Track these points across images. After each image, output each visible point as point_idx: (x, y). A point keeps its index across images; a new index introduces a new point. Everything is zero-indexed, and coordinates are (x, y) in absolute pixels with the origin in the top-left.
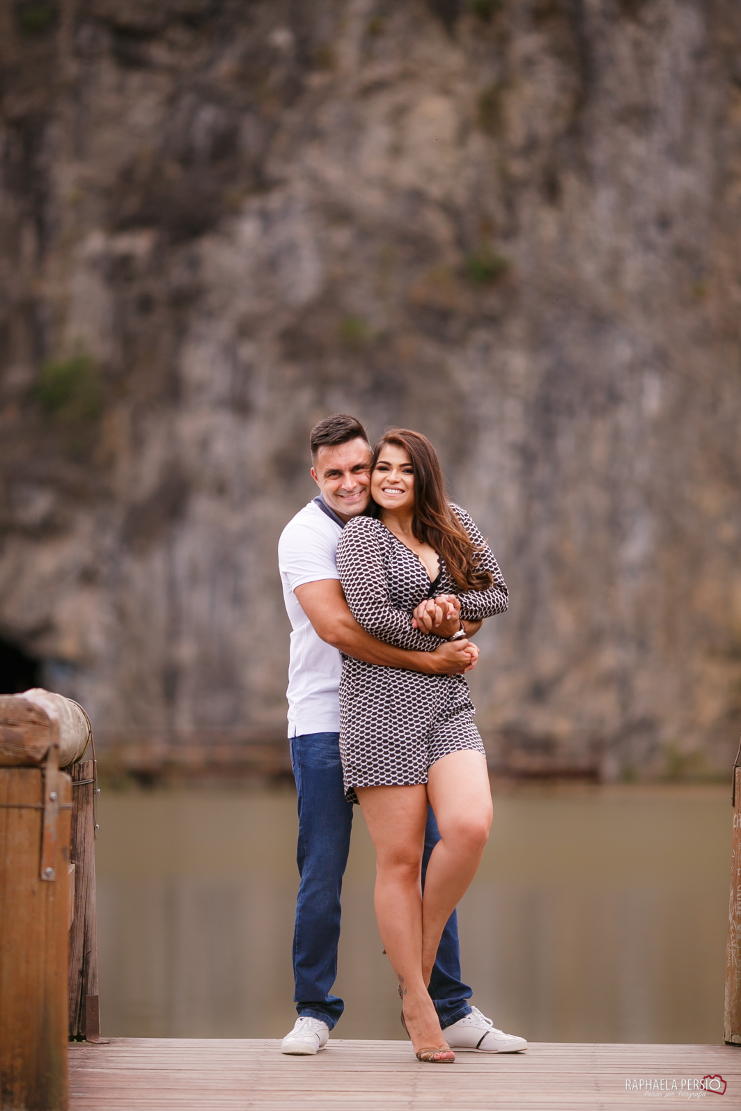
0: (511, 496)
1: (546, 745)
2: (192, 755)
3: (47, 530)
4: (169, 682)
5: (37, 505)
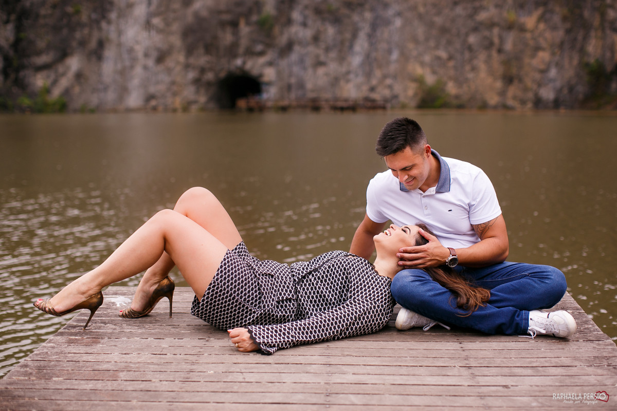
0: (366, 45)
1: (373, 101)
2: (294, 103)
3: (261, 54)
4: (289, 87)
5: (259, 48)
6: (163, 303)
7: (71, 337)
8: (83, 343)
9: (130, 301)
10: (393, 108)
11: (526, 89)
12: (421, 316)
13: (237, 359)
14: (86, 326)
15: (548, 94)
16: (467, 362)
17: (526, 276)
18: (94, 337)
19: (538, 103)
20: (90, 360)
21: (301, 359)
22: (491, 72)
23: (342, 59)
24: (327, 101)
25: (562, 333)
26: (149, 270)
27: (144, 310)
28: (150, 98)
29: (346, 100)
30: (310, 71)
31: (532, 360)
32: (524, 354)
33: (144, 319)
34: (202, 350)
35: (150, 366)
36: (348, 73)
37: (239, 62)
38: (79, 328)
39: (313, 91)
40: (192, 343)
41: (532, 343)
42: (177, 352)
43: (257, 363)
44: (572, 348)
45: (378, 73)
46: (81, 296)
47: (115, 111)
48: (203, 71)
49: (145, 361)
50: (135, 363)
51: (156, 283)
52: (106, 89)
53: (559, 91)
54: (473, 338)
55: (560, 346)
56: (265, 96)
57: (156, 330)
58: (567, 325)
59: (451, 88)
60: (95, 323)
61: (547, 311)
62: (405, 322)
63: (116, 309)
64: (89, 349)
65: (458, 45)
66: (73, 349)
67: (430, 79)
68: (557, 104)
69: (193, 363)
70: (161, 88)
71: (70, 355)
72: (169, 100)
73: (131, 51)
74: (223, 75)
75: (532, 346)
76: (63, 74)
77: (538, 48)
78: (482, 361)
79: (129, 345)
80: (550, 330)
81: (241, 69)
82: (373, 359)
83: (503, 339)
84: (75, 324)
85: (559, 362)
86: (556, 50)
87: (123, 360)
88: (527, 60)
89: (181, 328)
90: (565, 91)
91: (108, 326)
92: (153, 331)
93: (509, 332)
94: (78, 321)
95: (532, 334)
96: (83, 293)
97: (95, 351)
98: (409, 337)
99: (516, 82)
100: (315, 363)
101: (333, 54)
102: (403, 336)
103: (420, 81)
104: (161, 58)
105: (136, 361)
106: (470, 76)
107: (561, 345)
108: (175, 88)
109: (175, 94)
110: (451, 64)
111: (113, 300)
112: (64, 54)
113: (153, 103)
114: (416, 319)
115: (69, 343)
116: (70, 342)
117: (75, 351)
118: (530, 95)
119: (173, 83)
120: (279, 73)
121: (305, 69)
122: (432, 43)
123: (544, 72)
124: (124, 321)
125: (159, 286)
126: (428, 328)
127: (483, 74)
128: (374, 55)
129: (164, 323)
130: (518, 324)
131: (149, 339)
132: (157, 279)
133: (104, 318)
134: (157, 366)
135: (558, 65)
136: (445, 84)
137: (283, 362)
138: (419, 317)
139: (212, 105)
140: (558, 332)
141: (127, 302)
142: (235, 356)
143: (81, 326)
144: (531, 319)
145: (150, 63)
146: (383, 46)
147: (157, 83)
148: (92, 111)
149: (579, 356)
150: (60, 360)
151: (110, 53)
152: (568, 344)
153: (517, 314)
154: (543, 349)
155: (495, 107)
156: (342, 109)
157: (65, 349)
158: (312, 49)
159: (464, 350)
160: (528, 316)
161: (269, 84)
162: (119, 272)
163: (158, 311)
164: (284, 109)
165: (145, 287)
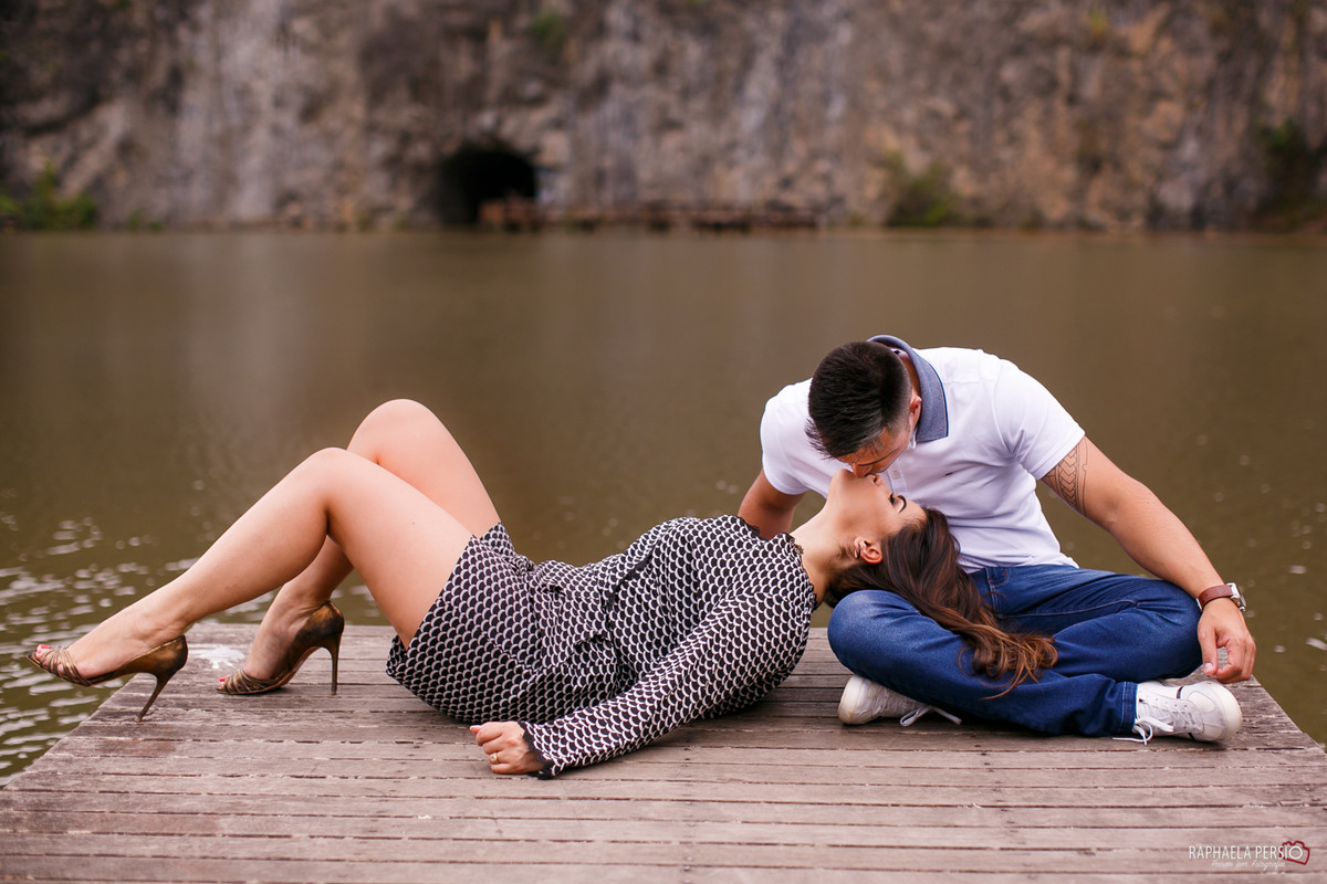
3: (538, 101)
4: (600, 178)
5: (533, 88)
6: (318, 661)
7: (110, 738)
8: (137, 751)
9: (242, 656)
10: (832, 225)
11: (1129, 186)
12: (895, 693)
13: (484, 787)
14: (144, 713)
15: (1178, 196)
16: (997, 795)
17: (1129, 605)
18: (160, 737)
19: (1157, 217)
20: (152, 790)
21: (627, 789)
22: (1052, 147)
23: (718, 115)
24: (684, 208)
25: (1210, 733)
26: (287, 586)
27: (273, 677)
28: (286, 198)
29: (727, 207)
30: (647, 142)
31: (1144, 791)
32: (1125, 780)
33: (274, 697)
34: (404, 768)
35: (288, 803)
36: (732, 146)
37: (487, 119)
38: (126, 717)
39: (653, 186)
40: (381, 751)
41: (1142, 754)
42: (348, 771)
43: (529, 798)
44: (1232, 764)
45: (799, 147)
46: (140, 643)
47: (206, 227)
48: (405, 138)
49: (278, 793)
50: (254, 797)
51: (302, 616)
52: (187, 177)
53: (1203, 191)
54: (1013, 743)
55: (1207, 762)
56: (545, 197)
57: (302, 723)
58: (1220, 713)
59: (963, 183)
60: (164, 706)
61: (1176, 684)
62: (861, 707)
63: (211, 675)
64: (149, 766)
65: (978, 86)
66: (113, 764)
67: (916, 162)
68: (1198, 219)
69: (385, 798)
70: (313, 176)
71: (107, 778)
72: (330, 204)
73: (244, 92)
74: (450, 148)
75: (1142, 761)
76: (91, 144)
77: (1156, 95)
78: (1031, 795)
79: (240, 756)
80: (1183, 725)
81: (492, 136)
82: (788, 788)
83: (1079, 744)
84: (118, 707)
85: (1204, 796)
86: (1197, 99)
87: (227, 789)
88: (1132, 121)
89: (356, 717)
90: (1218, 191)
91: (192, 714)
92: (294, 724)
93: (1092, 729)
94: (126, 701)
95: (1143, 734)
96: (144, 637)
97: (165, 768)
98: (870, 739)
99: (1107, 170)
100: (660, 797)
101: (699, 104)
102: (856, 738)
103: (892, 165)
104: (311, 111)
105: (257, 793)
106: (1006, 154)
107: (1209, 759)
108: (343, 177)
109: (342, 191)
110: (963, 127)
111: (203, 654)
112: (91, 99)
113: (294, 210)
114: (885, 701)
115: (104, 750)
116: (107, 749)
117: (118, 770)
118: (1139, 199)
119: (339, 166)
120: (577, 146)
121: (635, 136)
122: (920, 82)
123: (1170, 147)
124: (229, 701)
125: (308, 622)
126: (911, 720)
127: (1034, 150)
128: (790, 106)
129: (319, 707)
130: (1111, 712)
131: (286, 743)
132: (304, 606)
133: (183, 696)
134: (302, 804)
135: (1202, 133)
136: (948, 173)
137: (586, 796)
138: (890, 697)
139: (425, 217)
140: (1200, 728)
141: (235, 659)
142: (480, 782)
143: (132, 713)
144: (1141, 701)
145: (288, 119)
146: (811, 86)
147: (304, 165)
148: (155, 228)
149: (1247, 783)
150: (83, 789)
151: (196, 97)
152: (1226, 757)
153: (1109, 690)
154: (1167, 768)
155: (1061, 226)
156: (719, 227)
157: (96, 765)
158: (651, 92)
159: (991, 770)
160: (1135, 693)
161: (554, 169)
162: (227, 588)
163: (306, 680)
164: (588, 226)
165: (277, 625)
